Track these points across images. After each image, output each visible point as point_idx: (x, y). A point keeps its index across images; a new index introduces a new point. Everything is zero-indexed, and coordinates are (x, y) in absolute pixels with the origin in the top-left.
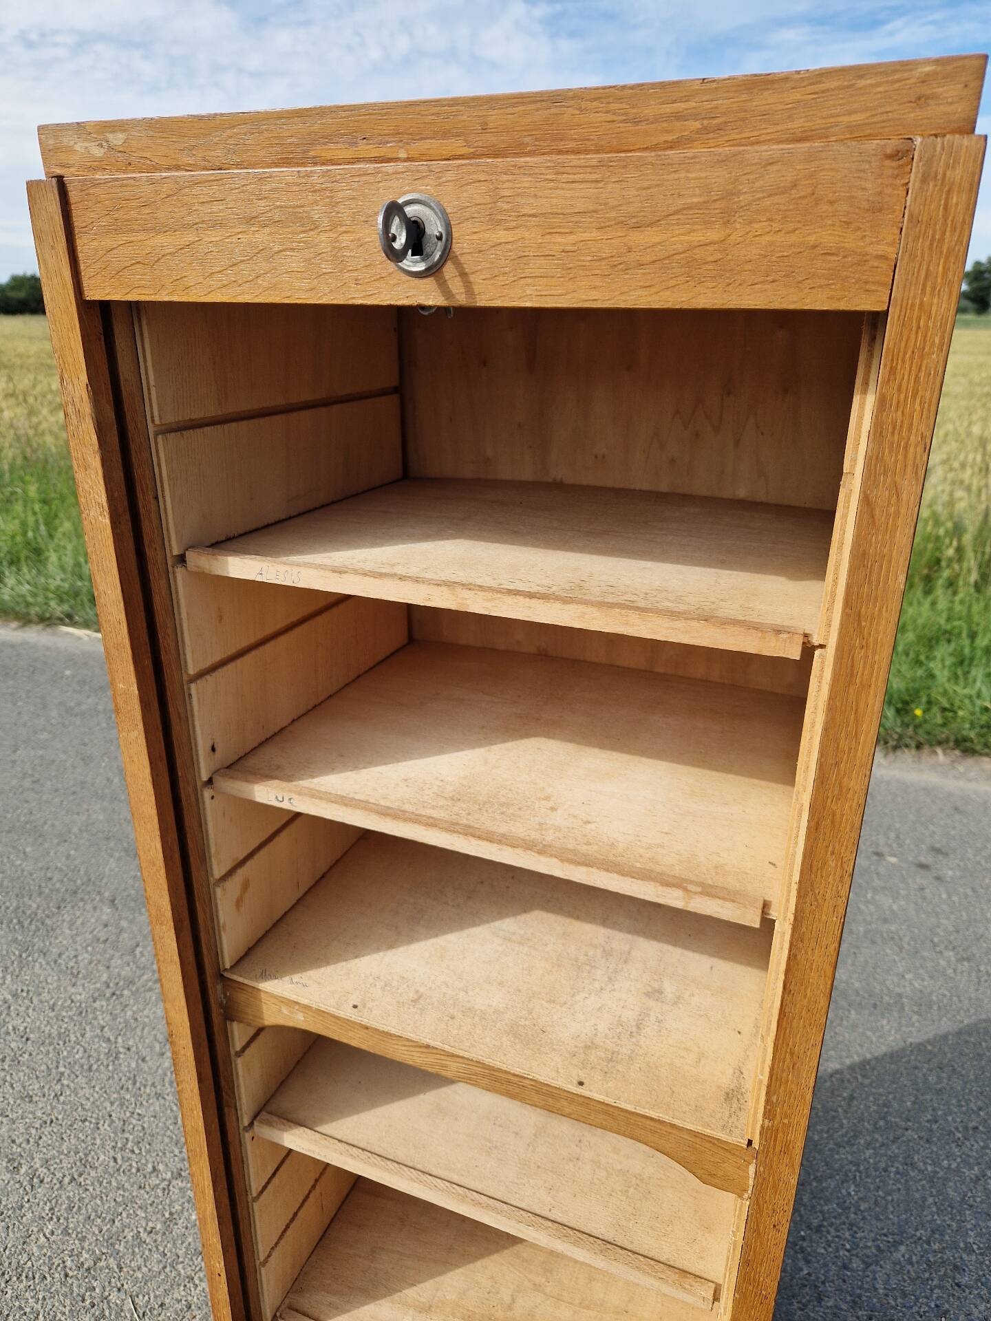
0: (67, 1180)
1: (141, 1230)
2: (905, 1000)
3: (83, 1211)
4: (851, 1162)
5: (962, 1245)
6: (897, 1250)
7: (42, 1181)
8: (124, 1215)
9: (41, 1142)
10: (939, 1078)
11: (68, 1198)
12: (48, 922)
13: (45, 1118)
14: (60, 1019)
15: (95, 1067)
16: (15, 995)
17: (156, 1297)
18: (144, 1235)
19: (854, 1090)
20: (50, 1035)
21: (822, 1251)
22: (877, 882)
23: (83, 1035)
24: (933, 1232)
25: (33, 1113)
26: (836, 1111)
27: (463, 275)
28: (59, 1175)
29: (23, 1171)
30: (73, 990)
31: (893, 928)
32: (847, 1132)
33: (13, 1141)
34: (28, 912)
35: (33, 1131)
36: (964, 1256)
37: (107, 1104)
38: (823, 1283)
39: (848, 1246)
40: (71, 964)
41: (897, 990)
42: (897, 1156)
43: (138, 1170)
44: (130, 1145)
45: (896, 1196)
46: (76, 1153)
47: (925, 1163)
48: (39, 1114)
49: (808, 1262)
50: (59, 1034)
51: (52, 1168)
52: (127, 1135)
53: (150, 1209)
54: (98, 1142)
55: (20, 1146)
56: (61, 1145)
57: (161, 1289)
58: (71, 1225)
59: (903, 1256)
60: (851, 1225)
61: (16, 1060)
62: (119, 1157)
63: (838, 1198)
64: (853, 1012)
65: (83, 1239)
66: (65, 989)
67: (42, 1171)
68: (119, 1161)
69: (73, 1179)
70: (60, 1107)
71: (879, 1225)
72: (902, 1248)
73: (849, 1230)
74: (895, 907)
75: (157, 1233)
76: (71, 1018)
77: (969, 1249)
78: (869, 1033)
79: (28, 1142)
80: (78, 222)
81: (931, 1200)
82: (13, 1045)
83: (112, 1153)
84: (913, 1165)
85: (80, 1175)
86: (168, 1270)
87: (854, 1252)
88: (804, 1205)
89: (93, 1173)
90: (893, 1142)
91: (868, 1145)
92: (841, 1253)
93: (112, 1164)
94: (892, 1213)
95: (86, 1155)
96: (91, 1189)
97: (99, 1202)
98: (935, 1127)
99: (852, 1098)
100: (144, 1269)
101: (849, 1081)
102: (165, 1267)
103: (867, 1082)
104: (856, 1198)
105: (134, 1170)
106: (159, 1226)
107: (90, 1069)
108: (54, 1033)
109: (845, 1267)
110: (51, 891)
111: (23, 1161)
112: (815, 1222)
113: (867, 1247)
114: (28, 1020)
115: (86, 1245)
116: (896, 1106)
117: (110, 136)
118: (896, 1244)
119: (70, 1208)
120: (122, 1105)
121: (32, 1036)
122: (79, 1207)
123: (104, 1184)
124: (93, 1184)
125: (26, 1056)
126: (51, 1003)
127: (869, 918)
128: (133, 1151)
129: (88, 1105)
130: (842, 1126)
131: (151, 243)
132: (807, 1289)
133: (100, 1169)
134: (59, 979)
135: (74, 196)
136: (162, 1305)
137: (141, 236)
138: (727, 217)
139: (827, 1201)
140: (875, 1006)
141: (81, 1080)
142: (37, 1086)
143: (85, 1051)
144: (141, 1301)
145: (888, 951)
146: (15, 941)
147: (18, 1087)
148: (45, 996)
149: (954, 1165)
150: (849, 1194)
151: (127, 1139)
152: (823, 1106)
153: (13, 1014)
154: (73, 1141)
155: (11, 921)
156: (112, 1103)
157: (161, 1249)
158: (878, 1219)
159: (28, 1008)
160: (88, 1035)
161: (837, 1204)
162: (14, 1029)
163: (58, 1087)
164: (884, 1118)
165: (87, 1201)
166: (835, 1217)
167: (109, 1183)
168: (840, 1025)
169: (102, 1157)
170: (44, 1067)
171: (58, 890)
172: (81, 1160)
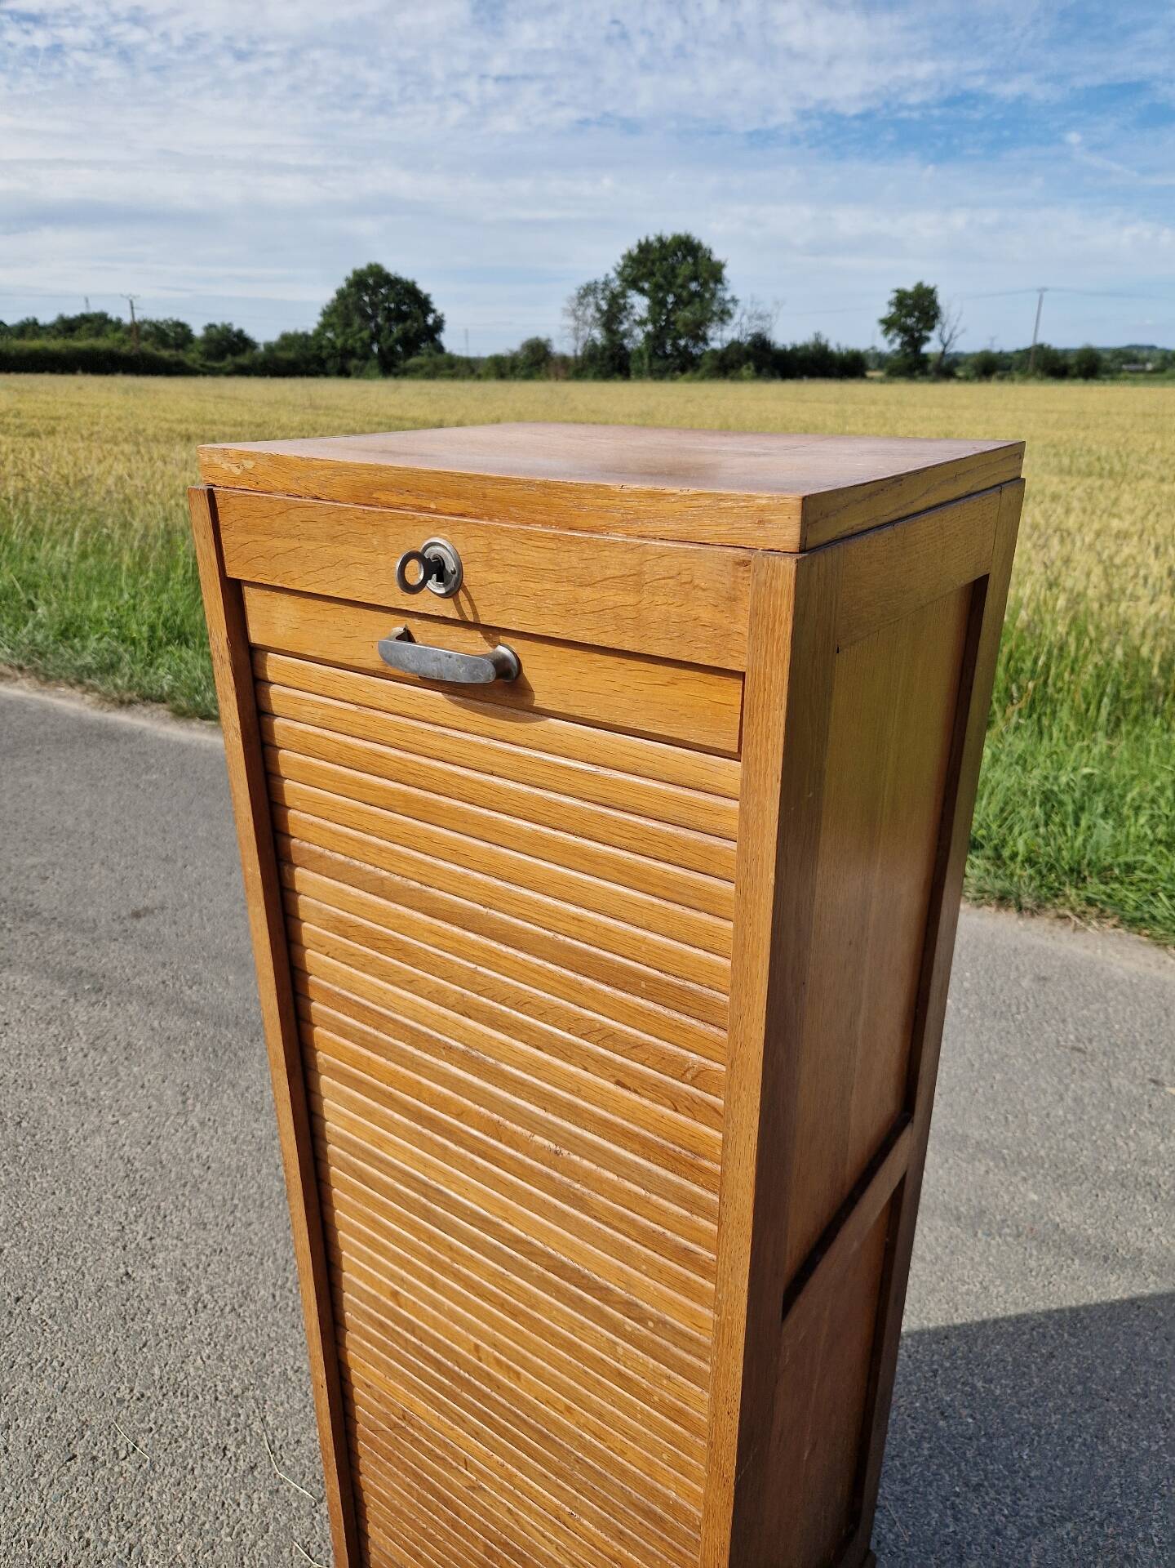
0: (228, 1309)
1: (288, 1367)
2: (1144, 1257)
3: (239, 1341)
4: (1032, 1425)
5: (1140, 1535)
6: (1062, 1526)
7: (205, 1307)
8: (275, 1351)
9: (209, 1269)
10: (1163, 1349)
11: (227, 1326)
12: (240, 1054)
13: (215, 1247)
14: (240, 1152)
15: (266, 1204)
16: (202, 1124)
17: (293, 1433)
18: (290, 1373)
19: (1056, 1348)
20: (229, 1168)
21: (976, 1511)
22: (1146, 1116)
23: (259, 1171)
24: (1110, 1514)
25: (206, 1241)
26: (1028, 1367)
27: (470, 600)
28: (221, 1303)
29: (190, 1294)
30: (255, 1125)
31: (1153, 1172)
32: (1035, 1392)
33: (185, 1265)
34: (223, 1042)
35: (204, 1258)
36: (1140, 1547)
37: (273, 1242)
38: (969, 1544)
39: (1006, 1512)
40: (257, 1099)
41: (1139, 1244)
42: (1087, 1427)
43: (293, 1310)
44: (289, 1284)
45: (1075, 1469)
46: (240, 1284)
47: (1120, 1440)
48: (210, 1242)
49: (956, 1519)
50: (238, 1167)
51: (216, 1296)
52: (287, 1274)
53: (299, 1349)
54: (261, 1277)
55: (190, 1270)
56: (226, 1275)
57: (299, 1426)
58: (226, 1353)
59: (1068, 1534)
60: (1016, 1490)
61: (196, 1187)
62: (278, 1294)
63: (1007, 1459)
64: (1077, 1262)
65: (235, 1368)
66: (248, 1122)
67: (207, 1297)
68: (278, 1299)
69: (233, 1309)
70: (231, 1238)
71: (1048, 1496)
72: (1069, 1526)
73: (1011, 1494)
74: (1161, 1148)
75: (302, 1373)
76: (250, 1154)
77: (1147, 1540)
78: (1090, 1288)
79: (198, 1267)
80: (222, 521)
81: (1116, 1480)
82: (196, 1172)
83: (272, 1290)
84: (1105, 1440)
85: (241, 1306)
86: (307, 1409)
87: (1012, 1520)
88: (967, 1461)
89: (252, 1307)
90: (1088, 1411)
91: (1056, 1410)
92: (997, 1517)
93: (270, 1300)
94: (1067, 1486)
95: (248, 1288)
96: (248, 1320)
97: (254, 1335)
98: (1142, 1402)
99: (1052, 1356)
100: (286, 1405)
101: (1052, 1337)
102: (305, 1407)
103: (1074, 1341)
104: (1028, 1463)
105: (290, 1309)
106: (305, 1367)
107: (262, 1205)
108: (234, 1166)
109: (998, 1532)
110: (247, 1023)
111: (191, 1285)
112: (974, 1480)
113: (1027, 1517)
114: (211, 1149)
115: (237, 1373)
116: (1101, 1372)
117: (245, 462)
118: (1063, 1519)
119: (227, 1336)
120: (286, 1245)
121: (213, 1165)
122: (236, 1338)
123: (261, 1318)
124: (250, 1316)
125: (205, 1184)
126: (235, 1135)
127: (1124, 1157)
128: (291, 1291)
129: (256, 1240)
130: (1031, 1384)
131: (269, 543)
132: (949, 1548)
133: (259, 1303)
134: (244, 1113)
135: (219, 503)
136: (298, 1442)
137: (264, 538)
138: (639, 587)
139: (994, 1461)
140: (1106, 1259)
141: (253, 1216)
142: (212, 1215)
143: (259, 1187)
144: (280, 1434)
145: (1139, 1198)
146: (208, 1069)
147: (195, 1213)
148: (229, 1128)
149: (1154, 1448)
150: (1021, 1457)
151: (287, 1278)
152: (1014, 1359)
153: (198, 1141)
154: (238, 1272)
155: (207, 1049)
156: (278, 1242)
157: (304, 1388)
158: (1047, 1489)
159: (212, 1137)
160: (264, 1171)
161: (1004, 1466)
162: (198, 1156)
163: (231, 1218)
164: (1084, 1384)
165: (243, 1332)
166: (998, 1479)
167: (266, 1318)
168: (1059, 1274)
169: (262, 1292)
170: (220, 1198)
171: (253, 1023)
172: (243, 1292)
